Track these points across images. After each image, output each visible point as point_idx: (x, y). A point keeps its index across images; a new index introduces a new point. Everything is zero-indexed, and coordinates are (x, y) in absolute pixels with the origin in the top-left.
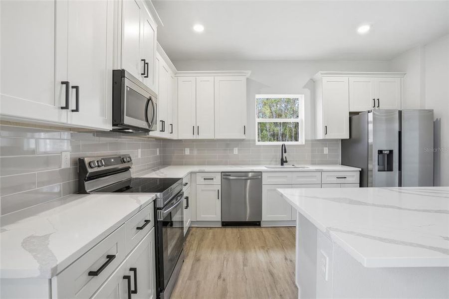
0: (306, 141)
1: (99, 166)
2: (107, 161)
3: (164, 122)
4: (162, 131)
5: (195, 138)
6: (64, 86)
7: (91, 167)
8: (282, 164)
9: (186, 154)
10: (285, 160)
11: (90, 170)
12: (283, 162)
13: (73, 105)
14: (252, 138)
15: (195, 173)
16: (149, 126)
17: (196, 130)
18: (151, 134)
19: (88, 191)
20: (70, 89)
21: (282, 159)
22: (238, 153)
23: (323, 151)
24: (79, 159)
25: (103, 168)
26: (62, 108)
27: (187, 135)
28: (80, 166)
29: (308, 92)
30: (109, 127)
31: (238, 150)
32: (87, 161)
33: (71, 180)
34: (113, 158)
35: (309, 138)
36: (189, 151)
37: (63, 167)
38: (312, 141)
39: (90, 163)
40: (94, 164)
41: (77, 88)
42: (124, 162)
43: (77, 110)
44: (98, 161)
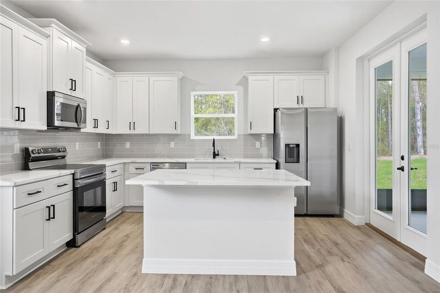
0: (238, 135)
1: (39, 153)
2: (46, 150)
3: (97, 120)
4: (95, 127)
5: (131, 133)
6: (17, 109)
7: (34, 154)
8: (214, 157)
9: (127, 147)
10: (217, 153)
11: (33, 155)
12: (215, 155)
13: (22, 118)
14: (187, 133)
15: (128, 163)
16: (78, 125)
17: (132, 125)
18: (82, 130)
19: (31, 168)
20: (20, 109)
21: (214, 152)
22: (175, 146)
23: (254, 145)
24: (25, 148)
25: (42, 155)
26: (16, 120)
27: (124, 130)
28: (26, 153)
29: (241, 88)
30: (45, 128)
31: (175, 144)
32: (30, 149)
33: (20, 161)
34: (50, 148)
35: (242, 133)
36: (129, 145)
37: (15, 153)
38: (245, 135)
39: (32, 151)
40: (36, 151)
41: (24, 109)
42: (60, 152)
43: (24, 121)
44: (38, 150)
